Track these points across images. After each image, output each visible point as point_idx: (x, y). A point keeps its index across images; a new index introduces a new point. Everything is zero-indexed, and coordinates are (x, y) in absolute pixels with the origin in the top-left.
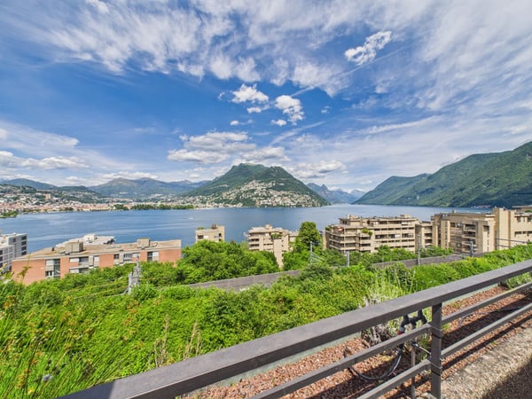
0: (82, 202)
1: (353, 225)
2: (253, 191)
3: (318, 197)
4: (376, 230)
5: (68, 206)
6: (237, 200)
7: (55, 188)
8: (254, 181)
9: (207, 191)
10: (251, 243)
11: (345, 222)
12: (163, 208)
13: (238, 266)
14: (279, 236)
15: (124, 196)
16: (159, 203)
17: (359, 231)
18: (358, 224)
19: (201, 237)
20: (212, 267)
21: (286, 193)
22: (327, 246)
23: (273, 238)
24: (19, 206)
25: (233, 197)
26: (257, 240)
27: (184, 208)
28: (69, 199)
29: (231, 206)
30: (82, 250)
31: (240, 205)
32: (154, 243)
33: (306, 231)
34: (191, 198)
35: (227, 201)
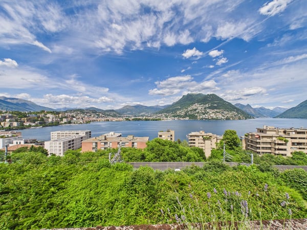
0: (113, 117)
1: (269, 134)
2: (196, 110)
3: (243, 113)
4: (292, 138)
5: (107, 119)
6: (186, 116)
7: (103, 110)
8: (196, 104)
9: (169, 110)
10: (190, 142)
11: (262, 131)
12: (146, 120)
13: (175, 155)
14: (209, 138)
15: (129, 114)
16: (144, 117)
17: (274, 139)
18: (274, 133)
19: (161, 136)
20: (159, 154)
21: (218, 110)
22: (246, 147)
23: (204, 139)
24: (91, 119)
25: (183, 113)
26: (194, 140)
27: (156, 120)
28: (108, 115)
29: (182, 119)
30: (106, 139)
31: (187, 118)
32: (135, 138)
33: (228, 136)
34: (160, 115)
35: (180, 116)
